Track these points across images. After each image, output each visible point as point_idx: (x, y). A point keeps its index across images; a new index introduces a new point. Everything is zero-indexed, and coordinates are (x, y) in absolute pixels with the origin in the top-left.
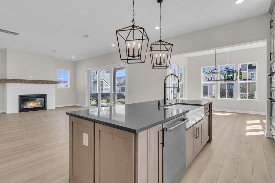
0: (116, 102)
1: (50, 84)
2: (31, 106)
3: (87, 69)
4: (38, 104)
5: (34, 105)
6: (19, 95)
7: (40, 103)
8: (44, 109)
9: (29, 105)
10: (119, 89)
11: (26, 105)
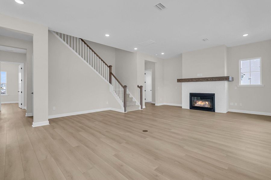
5: (202, 104)
6: (190, 93)
7: (209, 103)
8: (212, 111)
11: (196, 103)
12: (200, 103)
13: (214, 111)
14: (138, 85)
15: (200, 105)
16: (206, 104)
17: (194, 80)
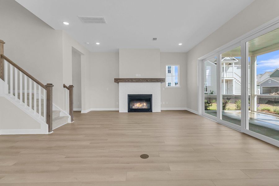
0: (255, 110)
1: (155, 82)
2: (138, 106)
3: (199, 59)
4: (143, 106)
5: (140, 106)
6: (128, 95)
7: (146, 105)
8: (150, 112)
9: (135, 106)
10: (259, 90)
11: (134, 105)
12: (138, 105)
13: (151, 111)
14: (64, 85)
15: (139, 107)
16: (144, 105)
17: (134, 80)
